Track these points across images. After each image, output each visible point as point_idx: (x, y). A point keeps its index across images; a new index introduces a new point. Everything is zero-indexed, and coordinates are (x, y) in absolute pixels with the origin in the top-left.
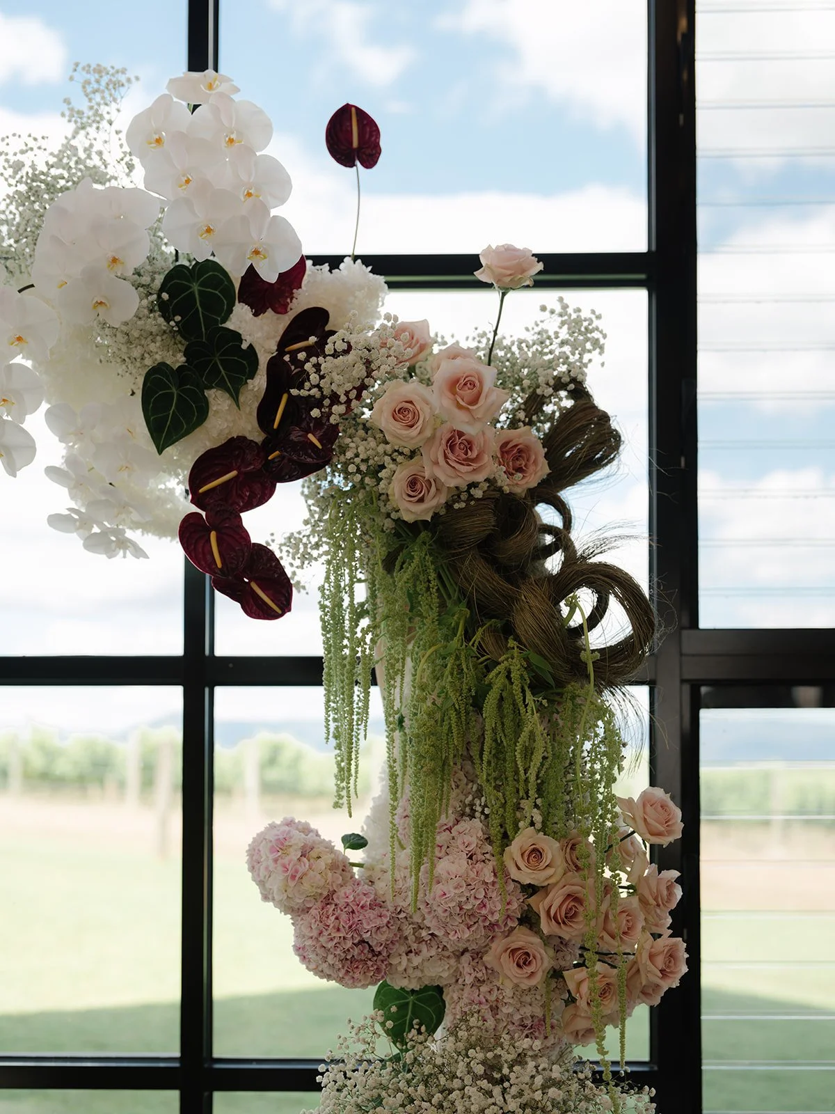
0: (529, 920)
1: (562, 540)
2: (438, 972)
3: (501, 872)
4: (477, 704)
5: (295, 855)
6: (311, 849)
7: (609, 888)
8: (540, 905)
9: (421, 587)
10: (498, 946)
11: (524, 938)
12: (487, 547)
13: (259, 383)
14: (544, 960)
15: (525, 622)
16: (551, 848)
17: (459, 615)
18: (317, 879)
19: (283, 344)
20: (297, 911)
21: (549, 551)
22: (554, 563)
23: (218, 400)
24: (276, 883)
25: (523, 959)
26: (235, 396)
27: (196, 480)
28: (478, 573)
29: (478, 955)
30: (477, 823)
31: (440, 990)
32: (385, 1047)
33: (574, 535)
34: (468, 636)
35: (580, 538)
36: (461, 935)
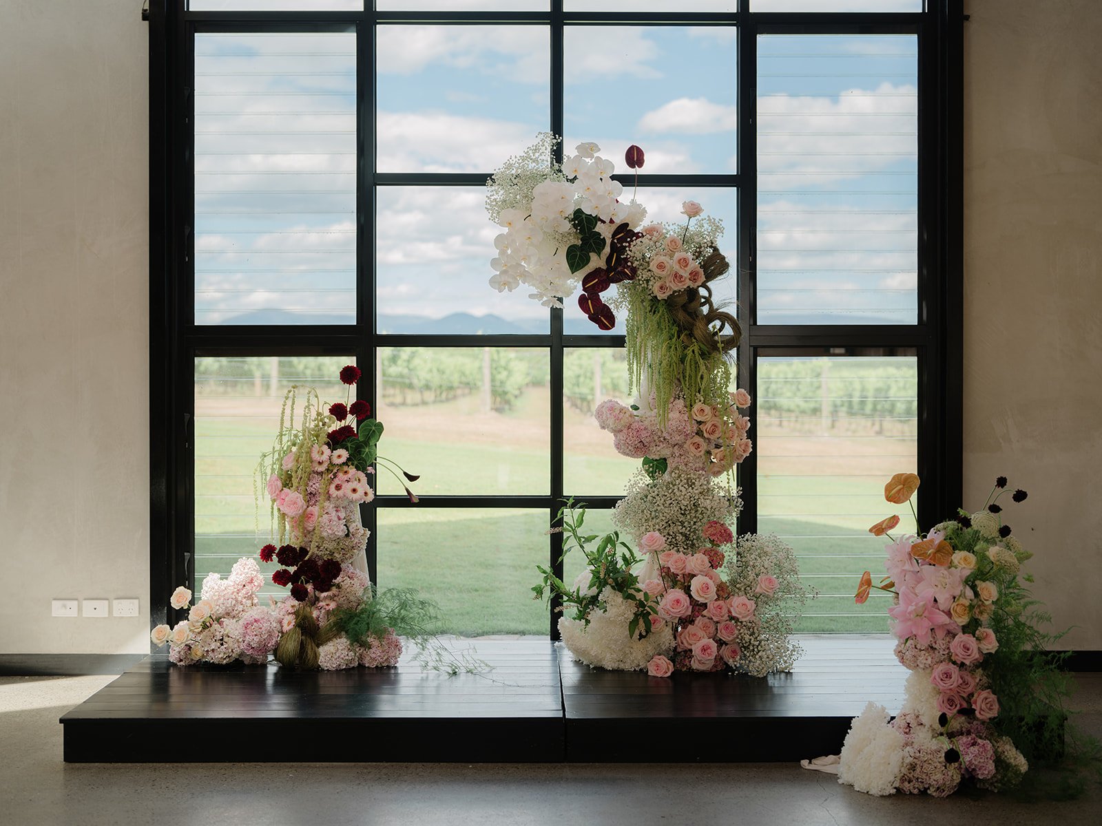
0: (699, 433)
1: (708, 301)
2: (665, 452)
3: (690, 417)
4: (682, 360)
5: (617, 412)
6: (622, 410)
7: (726, 423)
8: (703, 427)
9: (662, 320)
10: (688, 442)
11: (698, 439)
12: (684, 307)
13: (607, 250)
14: (704, 447)
15: (698, 333)
16: (707, 409)
17: (675, 329)
18: (625, 419)
19: (614, 236)
20: (616, 432)
21: (703, 304)
22: (705, 309)
23: (593, 256)
24: (611, 422)
25: (698, 446)
26: (599, 255)
27: (585, 282)
28: (681, 315)
29: (681, 446)
30: (681, 401)
31: (665, 459)
32: (648, 480)
33: (713, 299)
34: (679, 337)
35: (716, 300)
36: (677, 438)
